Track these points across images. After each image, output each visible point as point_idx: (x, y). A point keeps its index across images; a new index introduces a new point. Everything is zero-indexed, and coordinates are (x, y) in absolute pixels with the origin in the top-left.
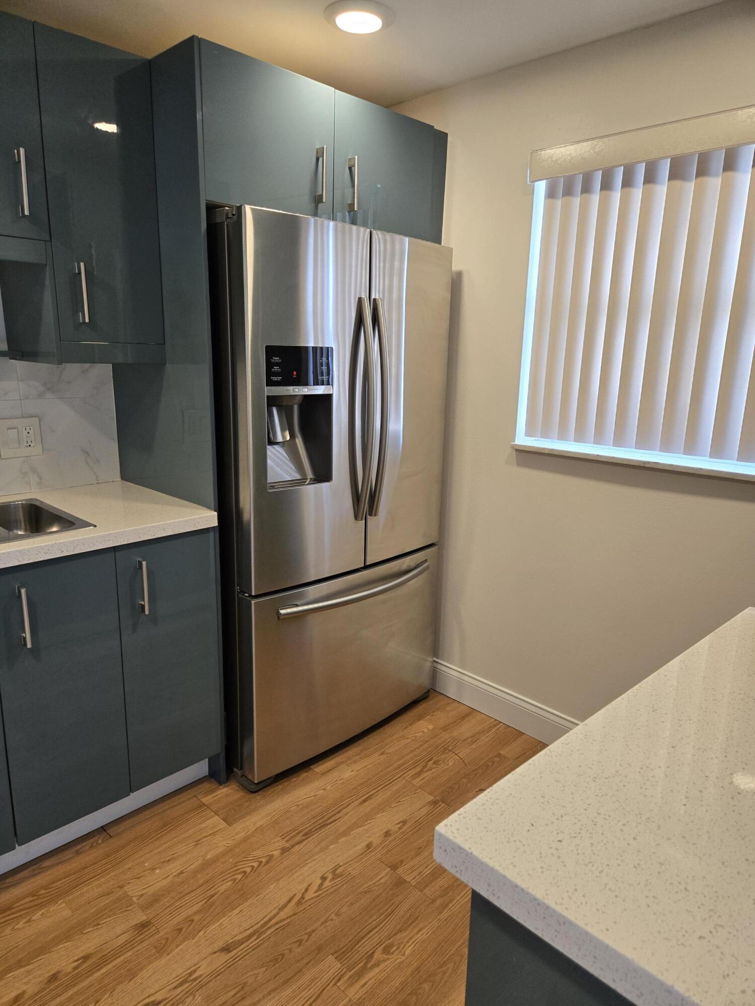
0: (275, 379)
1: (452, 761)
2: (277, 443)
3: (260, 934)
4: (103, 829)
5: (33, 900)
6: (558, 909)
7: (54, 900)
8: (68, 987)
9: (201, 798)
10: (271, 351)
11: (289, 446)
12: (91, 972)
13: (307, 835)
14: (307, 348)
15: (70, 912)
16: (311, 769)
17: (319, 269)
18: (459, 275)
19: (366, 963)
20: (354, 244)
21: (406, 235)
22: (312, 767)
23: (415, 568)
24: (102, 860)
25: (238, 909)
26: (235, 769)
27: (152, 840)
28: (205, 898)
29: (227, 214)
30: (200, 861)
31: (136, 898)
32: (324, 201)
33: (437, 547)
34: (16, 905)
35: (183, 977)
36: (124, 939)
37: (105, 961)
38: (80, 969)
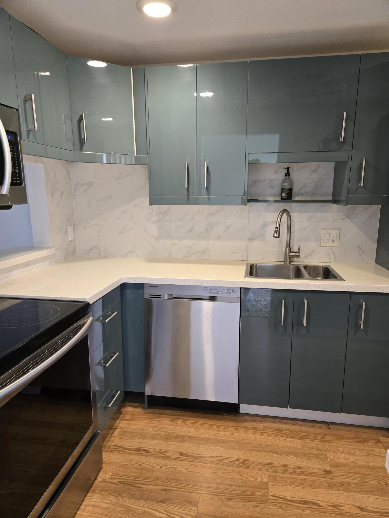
3: (381, 515)
4: (328, 423)
5: (290, 433)
7: (298, 438)
8: (288, 473)
9: (380, 437)
12: (299, 474)
15: (301, 447)
24: (322, 435)
25: (375, 497)
27: (347, 440)
28: (361, 481)
30: (366, 464)
31: (330, 459)
34: (283, 431)
35: (335, 504)
36: (317, 471)
37: (306, 474)
38: (295, 470)
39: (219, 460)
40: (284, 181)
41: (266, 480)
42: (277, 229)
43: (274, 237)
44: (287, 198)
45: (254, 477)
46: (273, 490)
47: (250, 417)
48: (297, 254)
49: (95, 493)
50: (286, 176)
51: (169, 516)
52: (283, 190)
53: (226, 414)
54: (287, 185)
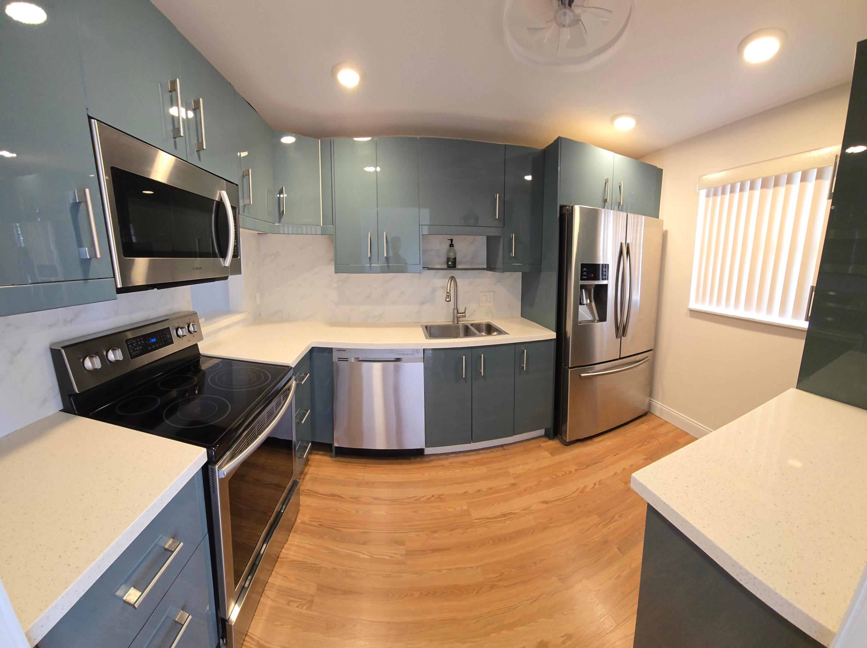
0: (584, 277)
1: (655, 443)
2: (584, 304)
4: (502, 446)
6: (683, 515)
7: (483, 465)
8: (483, 496)
9: (541, 443)
10: (583, 266)
11: (589, 306)
12: (492, 493)
13: (588, 466)
14: (599, 265)
15: (487, 471)
16: (593, 440)
17: (606, 230)
18: (666, 231)
19: (611, 520)
20: (621, 220)
21: (643, 215)
22: (593, 439)
23: (643, 360)
24: (501, 456)
26: (559, 435)
28: (538, 481)
29: (568, 209)
31: (512, 474)
32: (608, 201)
33: (653, 351)
36: (505, 487)
37: (497, 492)
38: (488, 492)
39: (417, 500)
40: (449, 252)
41: (465, 507)
42: (448, 294)
43: (446, 301)
44: (452, 266)
45: (453, 507)
46: (475, 514)
47: (435, 457)
48: (463, 314)
49: (297, 534)
50: (450, 246)
51: (372, 557)
52: (448, 260)
53: (413, 458)
54: (453, 255)
